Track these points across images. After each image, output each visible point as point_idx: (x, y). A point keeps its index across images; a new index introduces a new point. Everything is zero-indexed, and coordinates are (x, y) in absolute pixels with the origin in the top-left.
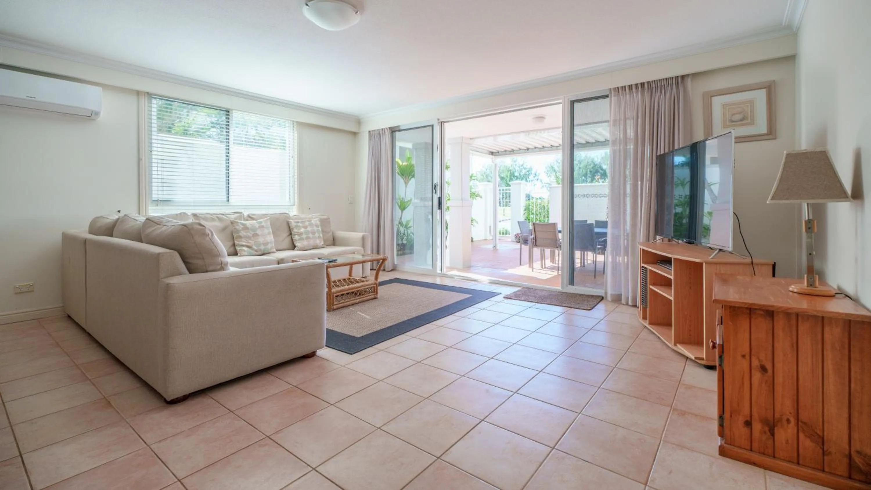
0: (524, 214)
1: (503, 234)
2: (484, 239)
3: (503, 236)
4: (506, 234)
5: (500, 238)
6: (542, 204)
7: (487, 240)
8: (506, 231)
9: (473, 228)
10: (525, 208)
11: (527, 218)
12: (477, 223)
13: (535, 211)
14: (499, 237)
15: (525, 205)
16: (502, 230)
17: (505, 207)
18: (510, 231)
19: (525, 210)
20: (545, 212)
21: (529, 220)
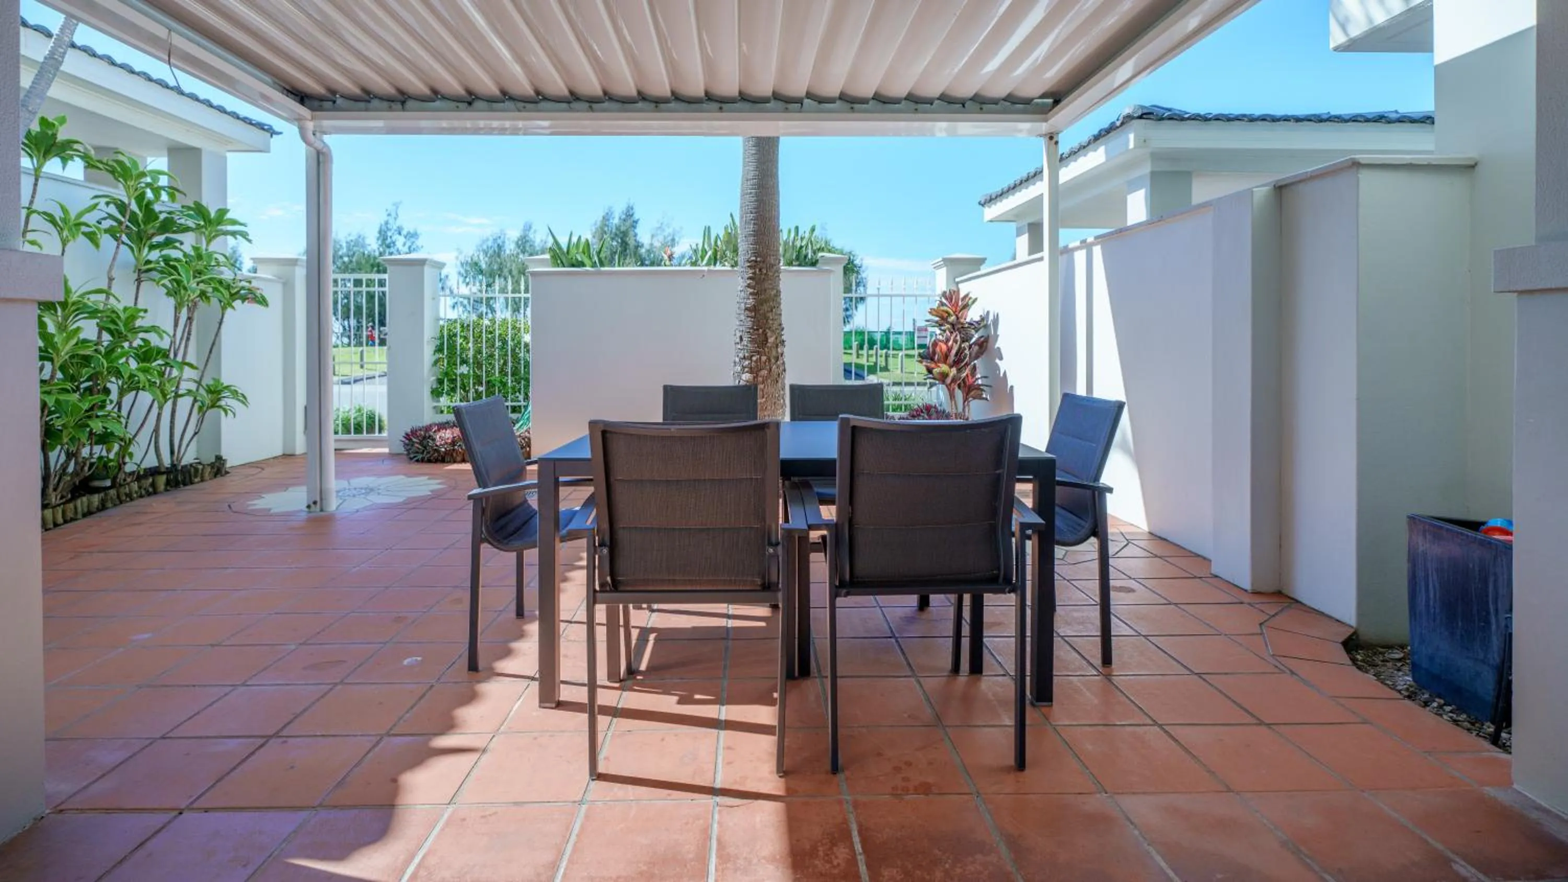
0: (436, 362)
1: (358, 429)
2: (279, 452)
3: (358, 436)
4: (371, 429)
5: (340, 446)
6: (497, 333)
7: (292, 455)
8: (371, 418)
9: (226, 423)
10: (438, 342)
11: (446, 374)
12: (243, 400)
13: (471, 354)
14: (336, 441)
15: (438, 335)
16: (353, 415)
17: (365, 348)
18: (385, 418)
19: (439, 349)
20: (506, 355)
21: (453, 381)
